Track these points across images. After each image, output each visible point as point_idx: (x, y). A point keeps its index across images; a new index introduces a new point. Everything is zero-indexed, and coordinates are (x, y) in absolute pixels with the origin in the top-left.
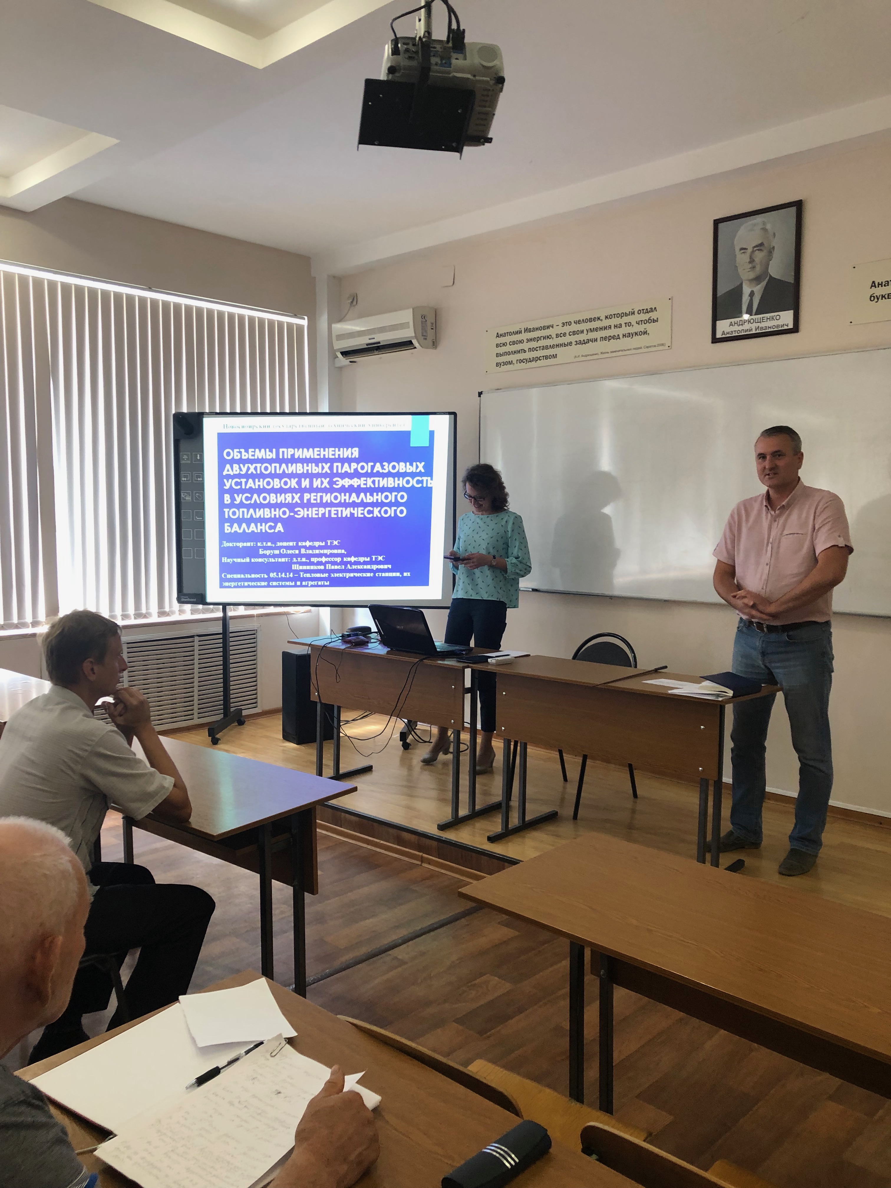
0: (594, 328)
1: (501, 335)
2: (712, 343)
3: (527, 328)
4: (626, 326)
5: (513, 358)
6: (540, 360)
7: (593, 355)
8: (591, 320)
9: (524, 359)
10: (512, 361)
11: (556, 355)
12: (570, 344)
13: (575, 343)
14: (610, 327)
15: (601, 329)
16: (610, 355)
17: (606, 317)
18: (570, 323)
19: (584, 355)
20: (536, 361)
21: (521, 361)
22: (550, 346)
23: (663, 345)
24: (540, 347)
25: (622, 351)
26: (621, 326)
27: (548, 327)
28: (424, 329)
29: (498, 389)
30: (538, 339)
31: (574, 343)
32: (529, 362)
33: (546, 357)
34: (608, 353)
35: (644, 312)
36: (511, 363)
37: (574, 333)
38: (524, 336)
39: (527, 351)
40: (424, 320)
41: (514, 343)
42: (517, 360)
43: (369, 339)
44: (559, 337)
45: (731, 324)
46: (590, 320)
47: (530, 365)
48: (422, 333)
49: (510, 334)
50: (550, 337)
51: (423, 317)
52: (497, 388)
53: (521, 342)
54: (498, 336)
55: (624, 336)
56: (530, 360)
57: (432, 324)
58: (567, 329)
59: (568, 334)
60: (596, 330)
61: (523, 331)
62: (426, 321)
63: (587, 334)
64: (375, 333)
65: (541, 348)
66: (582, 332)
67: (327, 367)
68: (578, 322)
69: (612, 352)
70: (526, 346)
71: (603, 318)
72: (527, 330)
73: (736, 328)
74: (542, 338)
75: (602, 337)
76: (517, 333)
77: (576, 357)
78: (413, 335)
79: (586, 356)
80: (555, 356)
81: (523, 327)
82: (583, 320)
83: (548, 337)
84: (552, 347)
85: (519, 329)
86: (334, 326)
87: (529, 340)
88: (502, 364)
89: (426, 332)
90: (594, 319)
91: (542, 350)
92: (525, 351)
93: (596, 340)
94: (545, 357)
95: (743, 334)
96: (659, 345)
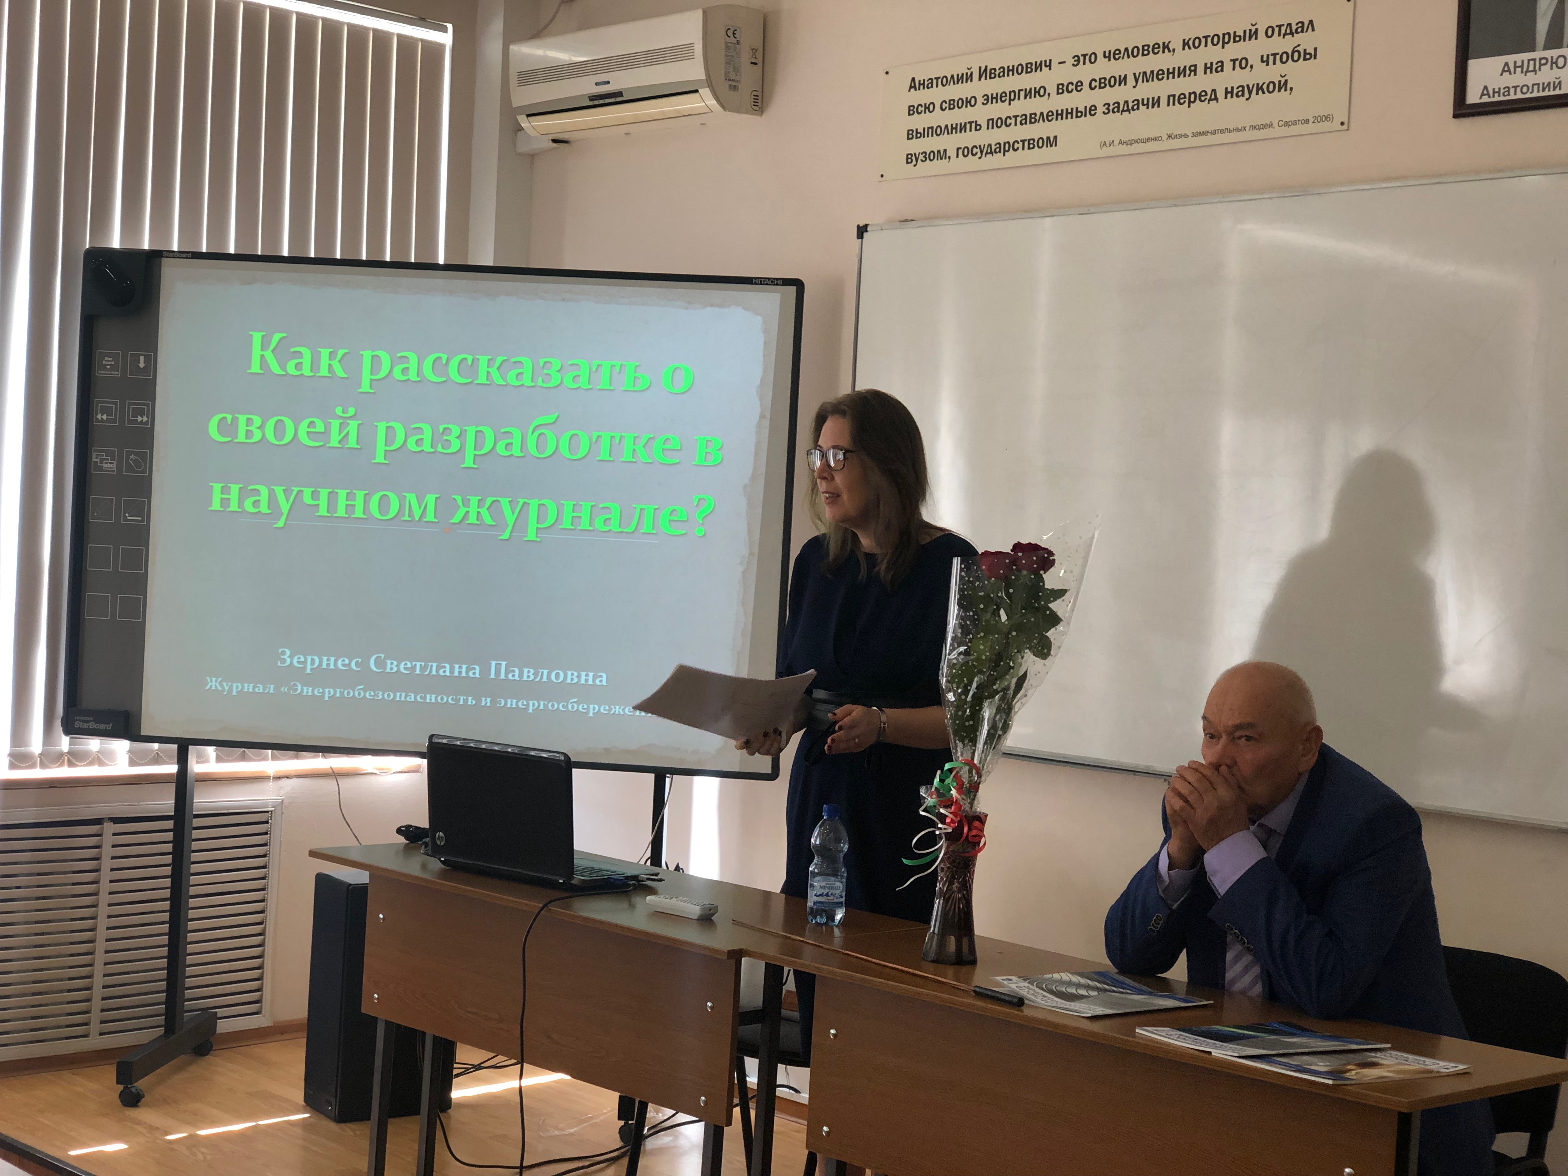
0: (1152, 72)
1: (922, 85)
2: (1455, 116)
3: (986, 67)
4: (1234, 69)
5: (949, 142)
6: (1015, 150)
7: (1149, 140)
8: (1145, 50)
9: (975, 147)
10: (945, 151)
11: (1055, 137)
12: (1091, 110)
13: (1104, 109)
14: (1194, 69)
15: (1171, 73)
16: (1191, 142)
17: (1185, 44)
18: (1091, 58)
19: (1125, 139)
20: (1005, 151)
21: (967, 152)
22: (1042, 114)
23: (1327, 118)
24: (1016, 117)
25: (1222, 131)
26: (1222, 66)
27: (1039, 67)
28: (731, 61)
29: (906, 221)
30: (1011, 97)
31: (1101, 109)
32: (987, 153)
33: (1031, 144)
34: (1186, 136)
35: (1283, 31)
36: (942, 155)
37: (1102, 83)
38: (978, 88)
39: (984, 126)
40: (735, 41)
41: (952, 105)
42: (958, 149)
43: (597, 84)
44: (1065, 92)
45: (1506, 69)
46: (1143, 50)
47: (989, 160)
48: (727, 73)
49: (944, 81)
50: (1042, 91)
51: (732, 32)
52: (903, 219)
53: (969, 102)
54: (914, 85)
55: (1229, 93)
56: (991, 151)
57: (754, 51)
58: (1086, 73)
59: (1086, 85)
60: (1158, 75)
61: (976, 76)
62: (738, 42)
63: (1134, 87)
64: (609, 70)
65: (1019, 119)
66: (1123, 80)
67: (495, 153)
68: (1115, 54)
69: (1195, 135)
70: (981, 113)
71: (1177, 44)
72: (986, 73)
73: (1518, 79)
74: (1022, 94)
75: (1174, 96)
76: (960, 79)
77: (1105, 144)
78: (703, 76)
79: (1131, 143)
80: (1052, 142)
81: (976, 65)
82: (1127, 50)
83: (1037, 92)
84: (1048, 117)
85: (965, 71)
86: (514, 48)
87: (989, 99)
88: (921, 157)
89: (737, 70)
90: (1153, 49)
91: (1021, 124)
92: (978, 127)
93: (1156, 102)
94: (1026, 143)
95: (1535, 94)
96: (1319, 119)
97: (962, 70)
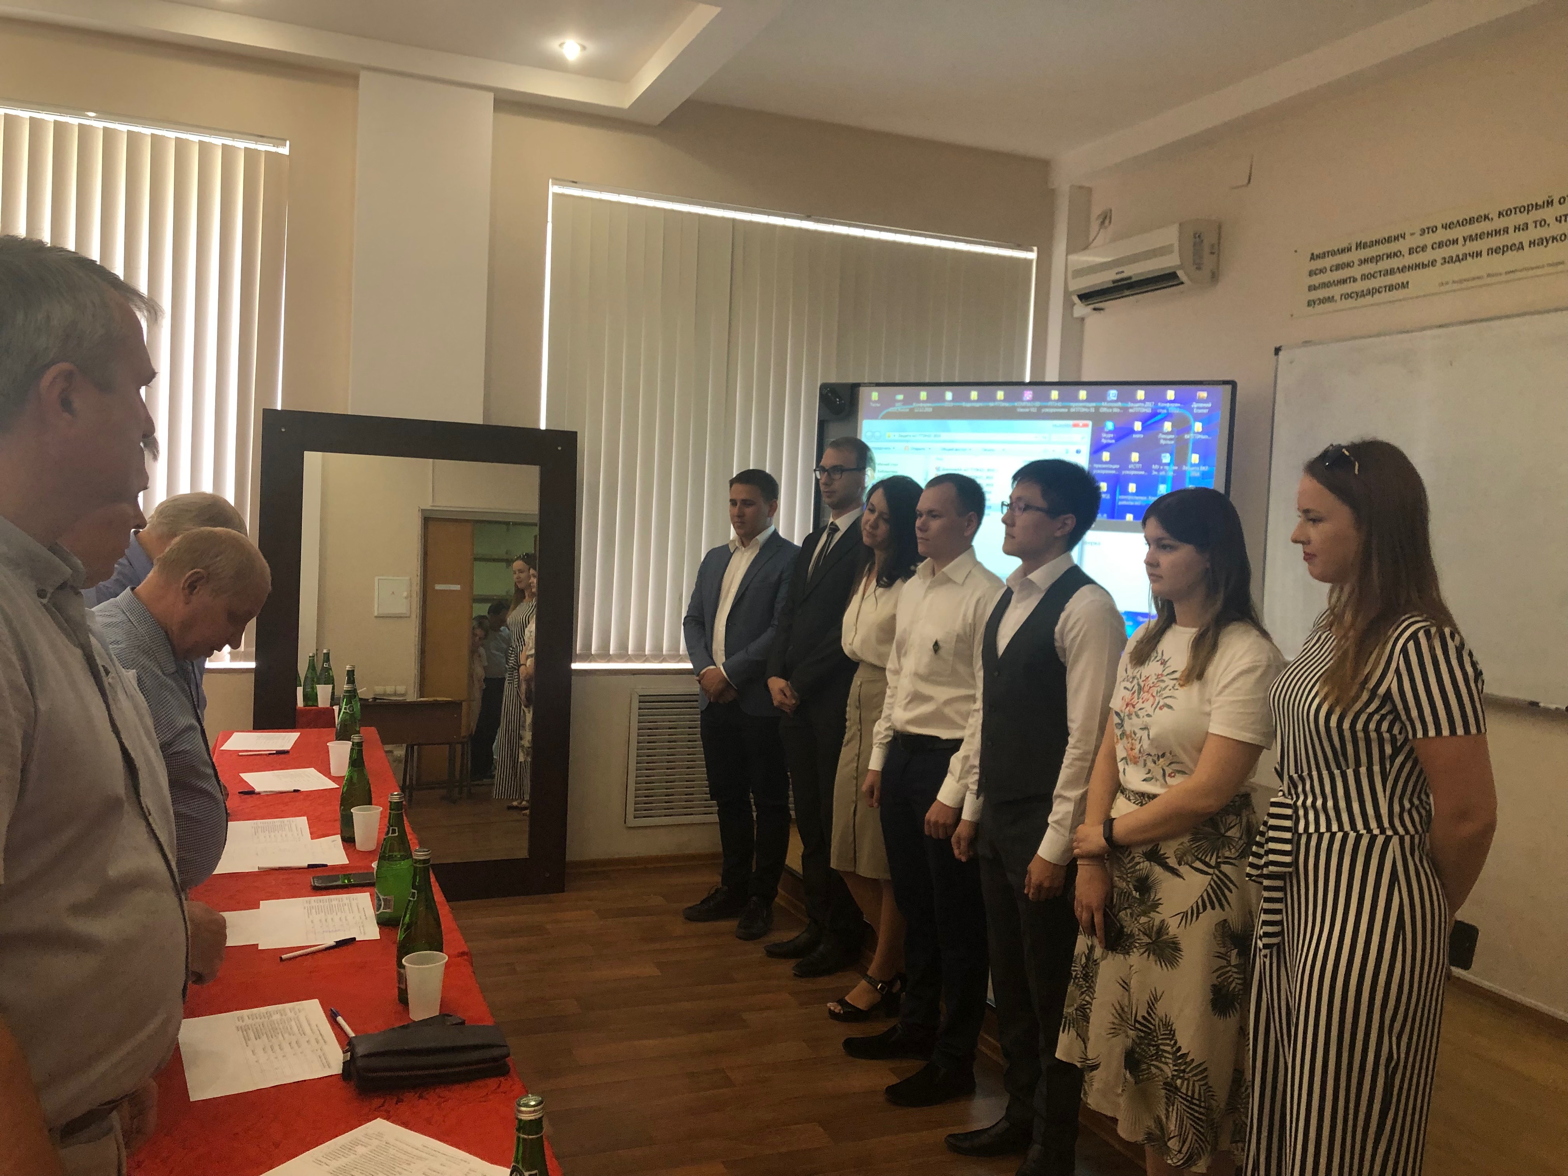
0: (1477, 235)
1: (1318, 257)
3: (1360, 241)
4: (1536, 227)
5: (1336, 291)
6: (1380, 293)
7: (1474, 279)
8: (1471, 221)
9: (1353, 293)
10: (1333, 297)
11: (1407, 282)
12: (1433, 263)
13: (1442, 261)
14: (1506, 230)
15: (1489, 234)
16: (1504, 278)
17: (1500, 214)
18: (1434, 229)
19: (1456, 279)
20: (1373, 294)
21: (1348, 296)
22: (1398, 268)
24: (1380, 272)
25: (1527, 269)
26: (1527, 226)
27: (1396, 238)
28: (1197, 254)
29: (1307, 342)
30: (1377, 259)
31: (1440, 261)
32: (1361, 297)
33: (1391, 288)
34: (1501, 274)
36: (1330, 299)
37: (1441, 245)
38: (1355, 255)
39: (1359, 279)
40: (1199, 241)
41: (1338, 267)
42: (1341, 295)
43: (1118, 274)
44: (1415, 253)
47: (1362, 301)
48: (1194, 261)
49: (1333, 253)
50: (1399, 254)
51: (1198, 236)
52: (1305, 341)
53: (1350, 265)
54: (1313, 257)
55: (1532, 243)
56: (1362, 294)
57: (1212, 245)
58: (1429, 239)
59: (1429, 247)
60: (1480, 236)
61: (1354, 248)
62: (1202, 241)
63: (1463, 245)
64: (1126, 266)
65: (1382, 273)
66: (1455, 242)
67: (1060, 319)
68: (1447, 226)
69: (1508, 272)
70: (1357, 271)
71: (1494, 215)
72: (1360, 246)
74: (1385, 257)
75: (1491, 249)
76: (1343, 251)
77: (1441, 284)
78: (1178, 264)
79: (1461, 282)
80: (1405, 285)
81: (1354, 241)
82: (1458, 222)
83: (1395, 255)
84: (1402, 270)
85: (1347, 245)
86: (1073, 257)
87: (1362, 262)
88: (1317, 302)
89: (1201, 258)
90: (1478, 219)
91: (1384, 276)
92: (1355, 280)
93: (1479, 254)
94: (1387, 288)
97: (1345, 245)
